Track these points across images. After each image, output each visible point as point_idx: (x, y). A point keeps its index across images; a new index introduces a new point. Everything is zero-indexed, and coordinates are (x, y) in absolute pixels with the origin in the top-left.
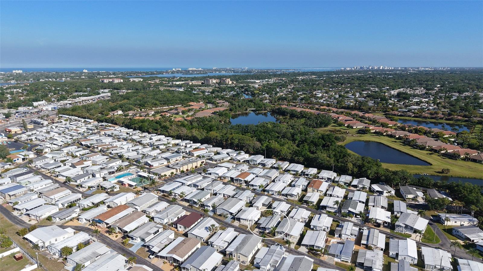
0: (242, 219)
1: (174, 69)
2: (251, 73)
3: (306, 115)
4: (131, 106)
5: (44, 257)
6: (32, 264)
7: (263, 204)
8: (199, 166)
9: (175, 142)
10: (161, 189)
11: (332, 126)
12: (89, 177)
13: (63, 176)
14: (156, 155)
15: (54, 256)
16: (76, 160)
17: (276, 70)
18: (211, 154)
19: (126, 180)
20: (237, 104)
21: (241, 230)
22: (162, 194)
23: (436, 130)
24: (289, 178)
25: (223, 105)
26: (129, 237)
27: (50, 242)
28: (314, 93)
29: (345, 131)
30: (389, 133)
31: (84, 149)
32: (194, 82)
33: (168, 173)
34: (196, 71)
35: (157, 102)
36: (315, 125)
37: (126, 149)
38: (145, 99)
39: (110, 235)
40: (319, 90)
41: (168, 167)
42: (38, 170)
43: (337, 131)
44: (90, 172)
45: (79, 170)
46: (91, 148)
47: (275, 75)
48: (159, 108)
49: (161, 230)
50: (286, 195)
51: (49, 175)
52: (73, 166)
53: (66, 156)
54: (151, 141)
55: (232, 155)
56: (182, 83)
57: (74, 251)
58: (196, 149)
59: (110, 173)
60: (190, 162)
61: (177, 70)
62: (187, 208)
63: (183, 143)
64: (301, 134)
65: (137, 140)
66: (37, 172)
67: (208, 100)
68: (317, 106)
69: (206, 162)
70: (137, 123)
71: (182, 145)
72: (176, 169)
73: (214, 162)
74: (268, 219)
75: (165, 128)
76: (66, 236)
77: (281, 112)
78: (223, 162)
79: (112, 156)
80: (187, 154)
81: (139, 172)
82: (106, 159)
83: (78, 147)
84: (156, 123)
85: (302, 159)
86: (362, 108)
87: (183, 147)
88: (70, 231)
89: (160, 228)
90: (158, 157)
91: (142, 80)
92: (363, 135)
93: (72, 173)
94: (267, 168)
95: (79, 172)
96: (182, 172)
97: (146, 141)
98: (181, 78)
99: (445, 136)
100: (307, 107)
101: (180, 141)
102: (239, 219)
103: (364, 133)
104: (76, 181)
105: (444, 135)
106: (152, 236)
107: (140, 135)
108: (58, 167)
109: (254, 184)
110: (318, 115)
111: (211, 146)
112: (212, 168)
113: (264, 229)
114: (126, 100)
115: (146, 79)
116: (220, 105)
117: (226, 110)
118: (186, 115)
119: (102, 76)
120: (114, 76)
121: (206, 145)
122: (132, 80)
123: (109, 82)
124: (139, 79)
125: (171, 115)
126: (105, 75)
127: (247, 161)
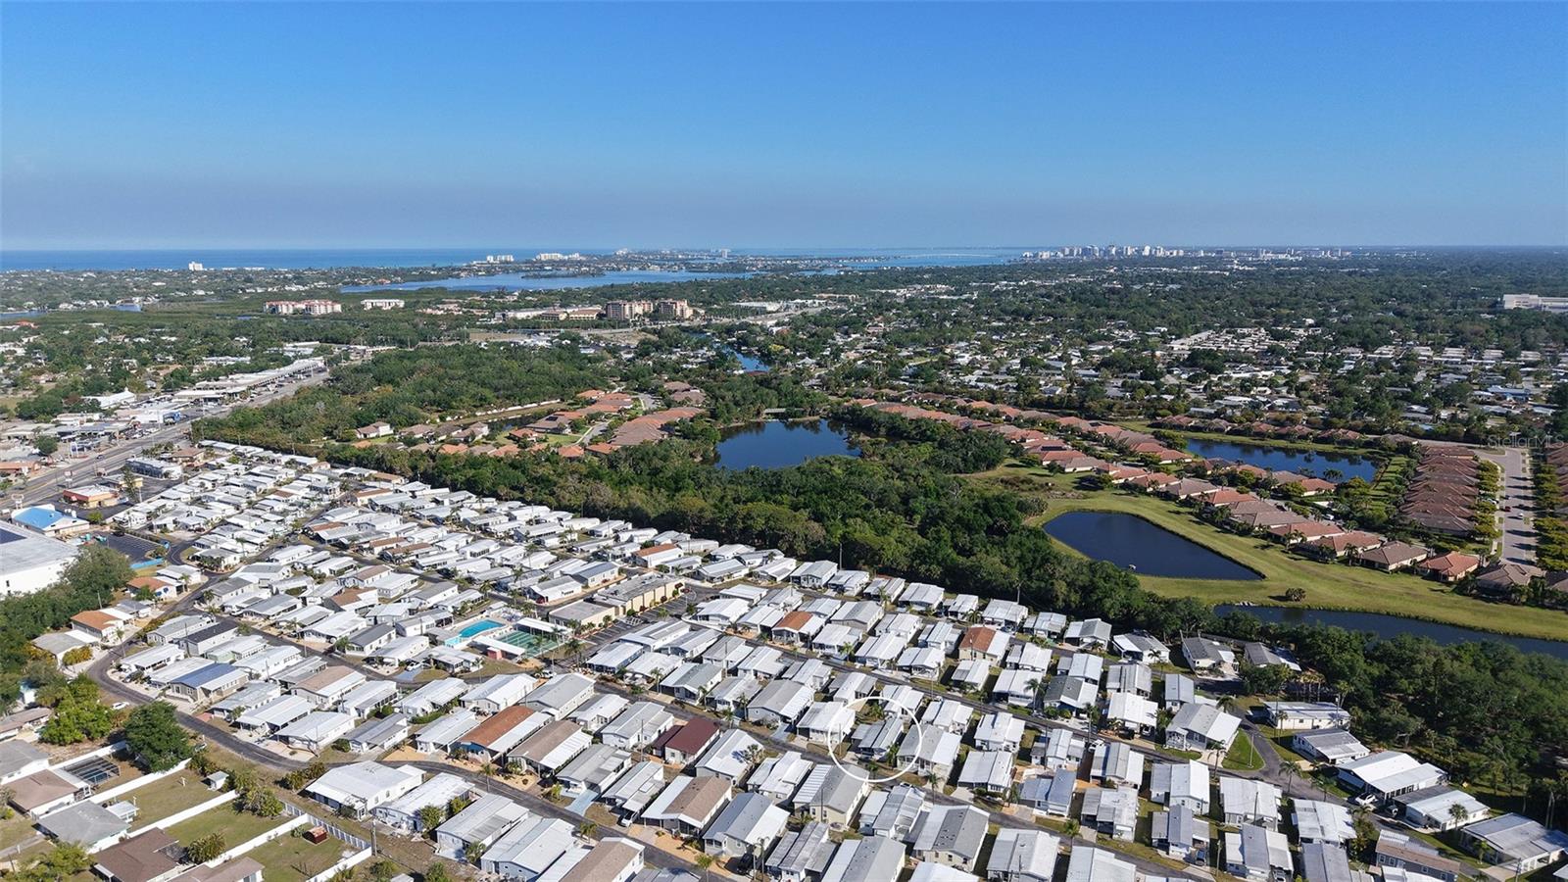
0: (813, 731)
1: (490, 259)
2: (745, 271)
3: (933, 431)
6: (354, 849)
7: (857, 693)
8: (670, 595)
9: (583, 526)
10: (592, 662)
11: (1008, 466)
12: (390, 637)
14: (544, 566)
15: (399, 831)
16: (333, 588)
17: (820, 259)
18: (695, 562)
20: (729, 395)
21: (817, 755)
23: (1282, 477)
24: (909, 623)
25: (689, 400)
27: (377, 800)
28: (948, 351)
29: (1044, 480)
30: (1162, 487)
32: (574, 312)
33: (597, 619)
34: (563, 263)
36: (962, 466)
37: (453, 550)
38: (447, 381)
39: (506, 778)
40: (961, 339)
41: (591, 601)
43: (1022, 482)
44: (385, 622)
45: (354, 618)
47: (822, 284)
48: (495, 411)
50: (909, 669)
51: (275, 632)
52: (332, 606)
54: (514, 524)
55: (751, 561)
56: (535, 313)
58: (649, 546)
59: (441, 623)
61: (501, 262)
62: (672, 708)
63: (606, 528)
64: (926, 496)
65: (476, 523)
67: (636, 381)
68: (961, 402)
69: (686, 584)
71: (604, 534)
72: (614, 607)
73: (708, 585)
74: (876, 728)
75: (542, 483)
77: (860, 422)
78: (732, 584)
80: (626, 561)
81: (517, 617)
82: (412, 582)
83: (318, 550)
85: (937, 570)
86: (1089, 407)
87: (611, 542)
90: (552, 574)
91: (401, 304)
92: (1092, 493)
94: (849, 599)
95: (355, 622)
96: (633, 613)
97: (500, 525)
98: (524, 293)
99: (1306, 494)
100: (933, 403)
101: (596, 521)
102: (806, 732)
103: (1096, 489)
104: (361, 649)
105: (1302, 492)
107: (477, 506)
108: (290, 609)
109: (826, 643)
110: (966, 430)
111: (689, 536)
112: (706, 600)
113: (870, 751)
115: (414, 300)
116: (677, 398)
117: (701, 417)
118: (583, 437)
119: (260, 287)
120: (301, 288)
121: (673, 534)
122: (368, 304)
123: (296, 312)
124: (393, 302)
125: (542, 436)
126: (272, 285)
127: (794, 578)
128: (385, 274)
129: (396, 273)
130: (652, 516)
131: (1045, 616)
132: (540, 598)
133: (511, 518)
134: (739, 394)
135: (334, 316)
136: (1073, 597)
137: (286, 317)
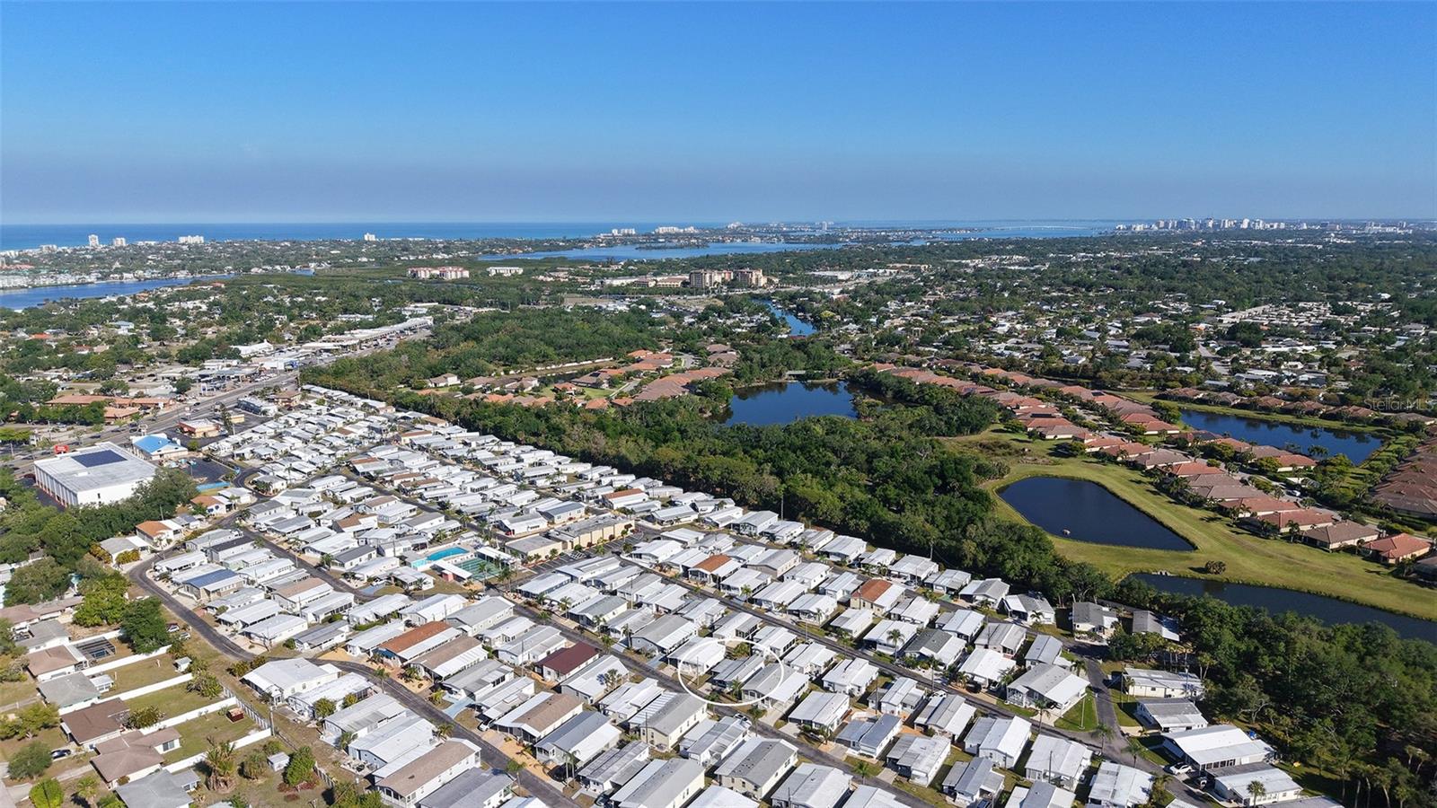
4: (482, 362)
6: (260, 729)
8: (618, 534)
9: (576, 470)
10: (523, 588)
12: (370, 556)
13: (315, 551)
14: (525, 503)
15: (301, 718)
16: (345, 512)
18: (654, 506)
19: (449, 566)
20: (757, 357)
22: (524, 599)
24: (819, 571)
25: (721, 360)
26: (444, 688)
28: (993, 319)
31: (362, 484)
32: (662, 280)
33: (544, 552)
35: (551, 351)
37: (458, 485)
38: (521, 339)
39: (407, 681)
41: (547, 536)
42: (261, 535)
44: (373, 543)
45: (350, 539)
46: (377, 482)
49: (509, 677)
51: (285, 546)
52: (337, 527)
53: (321, 500)
54: (519, 465)
55: (704, 508)
56: (629, 281)
57: (338, 708)
58: (622, 490)
59: (417, 547)
60: (598, 526)
62: (573, 633)
63: (594, 473)
64: (892, 456)
65: (486, 463)
66: (258, 538)
67: (685, 344)
69: (637, 525)
70: (489, 417)
71: (590, 477)
72: (564, 542)
73: (658, 527)
75: (557, 431)
78: (678, 527)
79: (423, 503)
80: (597, 502)
81: (481, 546)
82: (411, 511)
83: (349, 479)
84: (538, 416)
85: (865, 525)
87: (592, 485)
88: (331, 669)
89: (507, 672)
90: (528, 510)
91: (520, 271)
93: (335, 544)
94: (776, 546)
95: (348, 542)
96: (579, 548)
97: (507, 466)
98: (629, 263)
101: (589, 466)
104: (343, 565)
106: (490, 688)
107: (496, 448)
108: (304, 529)
109: (733, 585)
111: (660, 483)
112: (647, 540)
114: (471, 343)
115: (532, 268)
116: (712, 359)
117: (725, 376)
118: (616, 391)
119: (413, 255)
120: (446, 256)
121: (647, 480)
122: (493, 271)
123: (432, 276)
124: (514, 269)
125: (580, 389)
126: (423, 253)
127: (734, 525)
128: (520, 245)
129: (530, 244)
130: (635, 463)
131: (949, 572)
132: (508, 531)
133: (519, 460)
134: (766, 356)
135: (462, 281)
136: (981, 557)
137: (423, 280)
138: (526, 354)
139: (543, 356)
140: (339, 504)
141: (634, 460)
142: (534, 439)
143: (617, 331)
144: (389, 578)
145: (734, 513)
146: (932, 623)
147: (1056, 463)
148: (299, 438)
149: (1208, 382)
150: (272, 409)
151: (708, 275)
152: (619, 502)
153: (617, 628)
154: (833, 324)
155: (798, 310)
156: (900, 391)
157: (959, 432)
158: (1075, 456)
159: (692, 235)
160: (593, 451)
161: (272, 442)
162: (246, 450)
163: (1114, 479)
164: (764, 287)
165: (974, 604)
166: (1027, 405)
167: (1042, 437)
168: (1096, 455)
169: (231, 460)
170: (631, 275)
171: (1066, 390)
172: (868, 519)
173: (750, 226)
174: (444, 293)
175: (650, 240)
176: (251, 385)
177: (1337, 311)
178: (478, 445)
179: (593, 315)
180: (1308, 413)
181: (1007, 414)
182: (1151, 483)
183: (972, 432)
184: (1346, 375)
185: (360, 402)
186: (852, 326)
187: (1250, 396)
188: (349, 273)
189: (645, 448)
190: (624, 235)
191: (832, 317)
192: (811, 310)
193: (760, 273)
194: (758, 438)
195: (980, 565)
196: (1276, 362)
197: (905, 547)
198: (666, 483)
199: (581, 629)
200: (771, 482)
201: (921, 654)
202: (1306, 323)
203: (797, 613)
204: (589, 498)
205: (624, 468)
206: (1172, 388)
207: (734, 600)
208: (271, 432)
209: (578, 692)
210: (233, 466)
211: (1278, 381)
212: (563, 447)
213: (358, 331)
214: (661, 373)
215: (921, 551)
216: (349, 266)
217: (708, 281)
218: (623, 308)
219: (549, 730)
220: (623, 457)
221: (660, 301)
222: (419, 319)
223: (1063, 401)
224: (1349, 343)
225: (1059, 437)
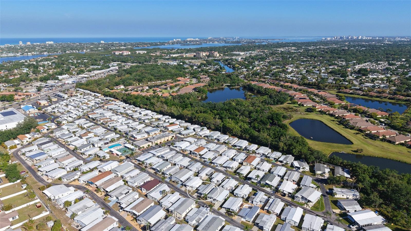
4: (132, 81)
5: (54, 207)
6: (46, 211)
8: (170, 139)
9: (158, 117)
12: (90, 147)
13: (73, 145)
14: (141, 128)
15: (60, 207)
16: (84, 131)
19: (115, 151)
20: (215, 80)
22: (138, 162)
24: (233, 153)
25: (205, 80)
26: (109, 195)
27: (59, 197)
31: (91, 122)
35: (153, 78)
37: (120, 122)
38: (144, 74)
39: (97, 193)
41: (147, 140)
42: (57, 139)
44: (92, 142)
45: (84, 141)
46: (95, 121)
49: (130, 191)
51: (64, 143)
53: (77, 127)
54: (140, 115)
56: (178, 55)
57: (73, 203)
60: (163, 137)
65: (130, 115)
67: (194, 75)
70: (132, 99)
74: (206, 186)
75: (152, 104)
76: (69, 192)
81: (126, 143)
82: (105, 131)
83: (87, 120)
88: (72, 189)
90: (142, 131)
91: (146, 52)
93: (79, 143)
94: (220, 144)
106: (124, 195)
107: (133, 110)
108: (70, 137)
109: (205, 157)
111: (184, 122)
113: (201, 194)
115: (150, 51)
116: (202, 80)
117: (206, 86)
118: (172, 91)
119: (115, 47)
120: (124, 48)
121: (180, 121)
122: (137, 52)
123: (120, 54)
124: (144, 52)
125: (161, 90)
126: (117, 47)
127: (207, 136)
128: (146, 44)
130: (176, 115)
131: (275, 153)
132: (135, 138)
133: (140, 113)
134: (218, 79)
135: (128, 55)
136: (285, 148)
137: (117, 55)
138: (145, 79)
139: (150, 79)
140: (83, 128)
141: (176, 114)
142: (145, 106)
143: (173, 71)
144: (95, 155)
145: (206, 132)
146: (269, 171)
147: (307, 114)
148: (73, 106)
149: (353, 87)
150: (66, 96)
151: (201, 53)
152: (170, 128)
153: (167, 173)
154: (239, 69)
155: (228, 64)
156: (259, 90)
157: (277, 104)
158: (313, 112)
159: (197, 41)
160: (163, 111)
161: (65, 108)
162: (56, 110)
163: (325, 119)
164: (218, 57)
165: (283, 164)
166: (298, 95)
167: (303, 105)
168: (320, 111)
169: (51, 113)
170: (178, 53)
171: (310, 90)
172: (249, 134)
173: (215, 38)
174: (122, 59)
175: (185, 42)
176: (61, 88)
177: (390, 64)
178: (128, 108)
179: (166, 66)
180: (384, 97)
181: (292, 98)
182: (337, 121)
183: (281, 104)
184: (395, 85)
185: (93, 94)
186: (245, 69)
187: (366, 92)
188: (95, 53)
189: (179, 110)
190: (177, 41)
191: (238, 67)
192: (232, 64)
193: (217, 53)
194: (215, 107)
195: (285, 150)
196: (373, 81)
197: (261, 144)
198: (186, 122)
199: (155, 173)
200: (219, 121)
201: (266, 183)
202: (381, 68)
203: (226, 167)
204: (161, 127)
205: (173, 116)
206: (342, 89)
207: (206, 162)
208: (65, 104)
209: (153, 197)
210: (52, 115)
211: (374, 87)
212: (154, 109)
213: (96, 71)
214: (186, 85)
215: (266, 145)
216: (95, 51)
217: (201, 55)
218: (176, 64)
219: (142, 212)
220: (173, 113)
221: (187, 61)
222: (114, 67)
223: (309, 93)
224: (394, 74)
225: (308, 105)
